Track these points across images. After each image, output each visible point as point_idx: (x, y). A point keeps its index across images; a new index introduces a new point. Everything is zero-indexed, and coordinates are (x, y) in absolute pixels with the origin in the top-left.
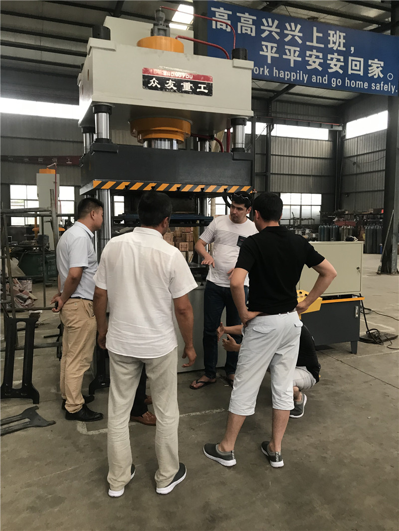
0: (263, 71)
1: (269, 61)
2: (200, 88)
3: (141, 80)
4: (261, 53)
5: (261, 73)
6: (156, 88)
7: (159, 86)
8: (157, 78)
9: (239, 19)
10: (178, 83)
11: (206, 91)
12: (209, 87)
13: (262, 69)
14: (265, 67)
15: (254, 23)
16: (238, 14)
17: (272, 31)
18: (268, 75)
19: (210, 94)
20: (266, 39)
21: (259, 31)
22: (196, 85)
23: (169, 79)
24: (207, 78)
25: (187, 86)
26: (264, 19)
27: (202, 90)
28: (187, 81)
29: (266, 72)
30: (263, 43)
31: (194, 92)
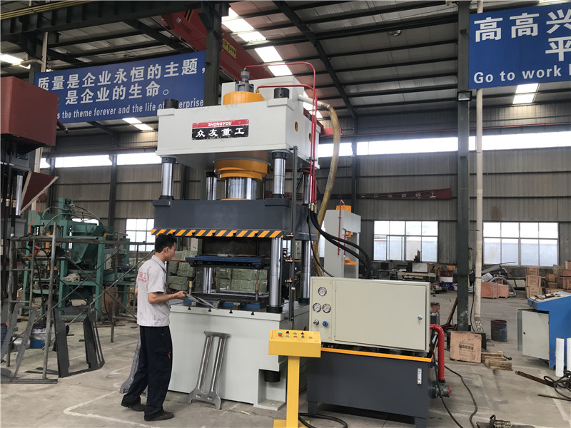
0: (552, 73)
1: (561, 58)
2: (238, 131)
3: (191, 133)
4: (547, 52)
5: (548, 76)
6: (202, 138)
7: (204, 136)
8: (203, 130)
9: (514, 23)
10: (219, 131)
11: (243, 133)
12: (246, 130)
13: (549, 71)
14: (555, 67)
15: (535, 20)
16: (511, 18)
17: (565, 23)
18: (560, 75)
19: (246, 134)
20: (554, 35)
21: (543, 28)
22: (233, 129)
23: (212, 129)
24: (244, 121)
25: (226, 132)
26: (552, 13)
27: (239, 132)
28: (227, 128)
29: (557, 72)
30: (550, 40)
31: (232, 135)
